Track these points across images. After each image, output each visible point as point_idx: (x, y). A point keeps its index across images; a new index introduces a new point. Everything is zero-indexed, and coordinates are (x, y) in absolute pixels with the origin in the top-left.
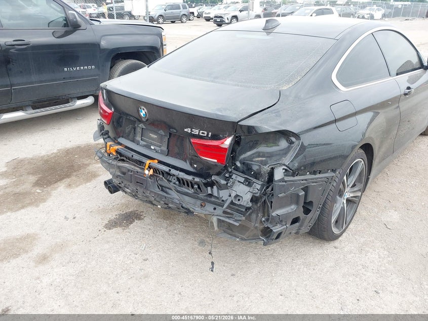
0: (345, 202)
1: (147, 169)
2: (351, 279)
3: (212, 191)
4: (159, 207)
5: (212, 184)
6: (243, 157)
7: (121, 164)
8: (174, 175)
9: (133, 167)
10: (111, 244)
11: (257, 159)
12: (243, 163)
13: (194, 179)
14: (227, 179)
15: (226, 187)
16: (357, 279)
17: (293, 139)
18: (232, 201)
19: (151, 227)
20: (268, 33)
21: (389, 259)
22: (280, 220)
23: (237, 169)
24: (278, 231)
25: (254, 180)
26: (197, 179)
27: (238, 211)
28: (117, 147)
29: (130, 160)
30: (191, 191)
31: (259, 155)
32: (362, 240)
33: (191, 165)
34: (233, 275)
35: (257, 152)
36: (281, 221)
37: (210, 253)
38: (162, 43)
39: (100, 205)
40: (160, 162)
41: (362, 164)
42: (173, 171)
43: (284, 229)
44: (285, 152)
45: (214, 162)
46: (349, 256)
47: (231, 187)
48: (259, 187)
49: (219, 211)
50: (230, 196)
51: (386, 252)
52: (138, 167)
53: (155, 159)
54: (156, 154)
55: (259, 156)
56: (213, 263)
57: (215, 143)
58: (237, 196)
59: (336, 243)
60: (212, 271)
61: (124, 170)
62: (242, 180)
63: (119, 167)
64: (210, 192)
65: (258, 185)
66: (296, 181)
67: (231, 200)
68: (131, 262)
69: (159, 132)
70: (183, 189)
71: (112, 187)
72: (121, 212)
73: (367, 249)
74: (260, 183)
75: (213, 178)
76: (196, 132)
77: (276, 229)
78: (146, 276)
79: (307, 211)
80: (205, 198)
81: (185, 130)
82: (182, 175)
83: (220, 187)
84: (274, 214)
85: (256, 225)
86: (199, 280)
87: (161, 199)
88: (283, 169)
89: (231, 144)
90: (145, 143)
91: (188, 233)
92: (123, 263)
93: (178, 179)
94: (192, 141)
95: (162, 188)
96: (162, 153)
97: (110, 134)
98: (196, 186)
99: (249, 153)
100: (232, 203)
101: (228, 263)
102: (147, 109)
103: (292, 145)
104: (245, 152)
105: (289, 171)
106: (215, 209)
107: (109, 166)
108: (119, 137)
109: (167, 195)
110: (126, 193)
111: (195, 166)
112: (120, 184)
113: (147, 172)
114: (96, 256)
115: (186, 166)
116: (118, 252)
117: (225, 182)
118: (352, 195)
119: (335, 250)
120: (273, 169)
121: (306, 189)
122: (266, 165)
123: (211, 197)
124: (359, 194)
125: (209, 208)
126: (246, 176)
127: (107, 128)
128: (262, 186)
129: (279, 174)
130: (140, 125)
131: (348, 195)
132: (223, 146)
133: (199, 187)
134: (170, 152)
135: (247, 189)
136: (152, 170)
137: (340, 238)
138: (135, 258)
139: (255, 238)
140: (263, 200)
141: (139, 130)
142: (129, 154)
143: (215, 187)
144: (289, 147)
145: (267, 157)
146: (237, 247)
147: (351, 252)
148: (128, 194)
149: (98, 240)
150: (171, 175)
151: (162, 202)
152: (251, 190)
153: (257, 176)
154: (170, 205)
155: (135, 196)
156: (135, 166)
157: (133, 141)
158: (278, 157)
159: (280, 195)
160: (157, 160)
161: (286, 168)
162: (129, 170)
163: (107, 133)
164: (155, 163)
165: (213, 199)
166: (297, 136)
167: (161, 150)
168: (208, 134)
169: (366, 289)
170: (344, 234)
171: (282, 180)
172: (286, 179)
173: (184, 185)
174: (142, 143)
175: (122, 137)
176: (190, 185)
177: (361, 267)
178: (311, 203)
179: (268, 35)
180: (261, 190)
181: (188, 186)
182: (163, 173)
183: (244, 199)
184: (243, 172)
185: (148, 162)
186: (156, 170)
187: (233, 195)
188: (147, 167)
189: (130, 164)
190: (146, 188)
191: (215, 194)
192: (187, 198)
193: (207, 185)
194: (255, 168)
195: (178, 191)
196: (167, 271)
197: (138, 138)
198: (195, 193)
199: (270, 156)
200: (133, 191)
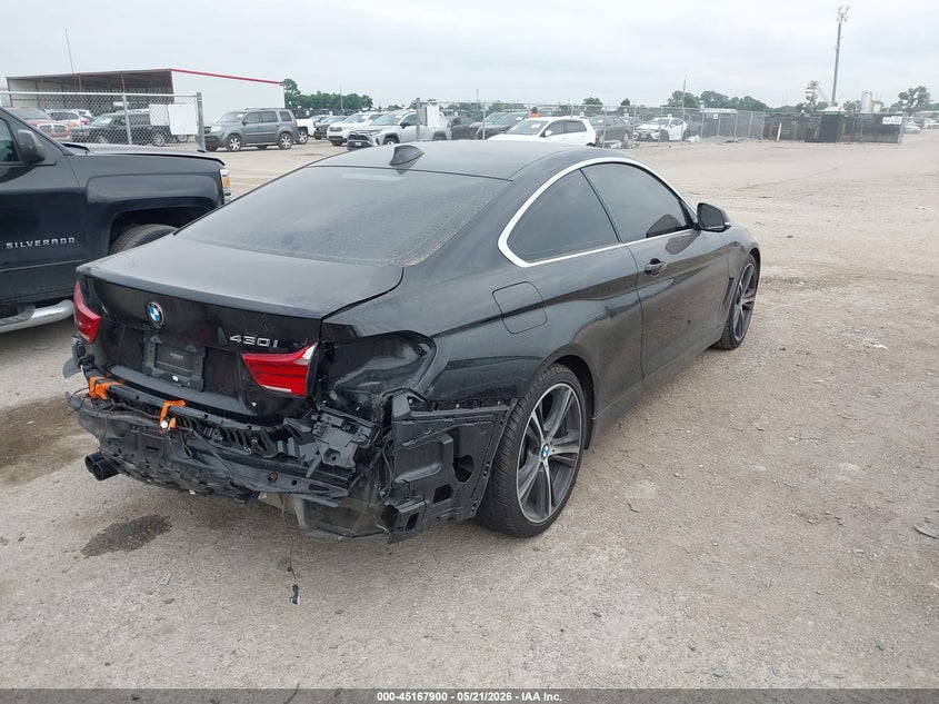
0: (546, 462)
1: (165, 419)
2: (555, 598)
3: (285, 447)
4: (192, 493)
5: (284, 435)
6: (339, 382)
7: (117, 416)
8: (214, 426)
9: (139, 419)
10: (99, 581)
11: (365, 385)
12: (341, 393)
13: (250, 428)
14: (312, 424)
15: (310, 438)
16: (566, 598)
17: (425, 347)
18: (322, 463)
19: (185, 544)
20: (401, 171)
21: (626, 561)
22: (411, 491)
23: (331, 404)
24: (408, 513)
25: (361, 421)
26: (255, 428)
27: (335, 482)
28: (107, 385)
29: (133, 405)
30: (246, 452)
31: (369, 376)
32: (585, 533)
33: (247, 404)
34: (339, 612)
35: (366, 372)
36: (414, 493)
37: (289, 569)
38: (221, 192)
39: (80, 512)
40: (190, 404)
41: (570, 394)
42: (212, 418)
43: (420, 508)
44: (412, 369)
45: (288, 393)
46: (558, 562)
47: (320, 436)
48: (368, 432)
49: (303, 485)
50: (318, 453)
51: (623, 550)
52: (150, 418)
53: (180, 399)
54: (183, 390)
55: (369, 380)
56: (296, 588)
57: (286, 358)
58: (330, 451)
59: (538, 542)
60: (295, 602)
61: (124, 427)
62: (339, 422)
63: (113, 423)
64: (281, 449)
65: (366, 430)
66: (434, 418)
67: (319, 461)
68: (139, 607)
69: (187, 349)
70: (232, 449)
71: (102, 467)
72: (123, 521)
73: (591, 548)
74: (371, 424)
75: (285, 423)
76: (250, 340)
77: (406, 508)
78: (169, 630)
79: (463, 475)
80: (275, 462)
81: (232, 339)
82: (228, 423)
83: (301, 439)
84: (399, 480)
85: (372, 504)
86: (274, 627)
87: (192, 474)
88: (409, 398)
89: (313, 358)
90: (162, 372)
91: (258, 549)
92: (121, 612)
93: (223, 432)
94: (244, 357)
95: (195, 453)
96: (193, 386)
97: (97, 362)
98: (254, 441)
99: (351, 376)
100: (322, 466)
101: (331, 593)
102: (162, 306)
103: (424, 357)
104: (344, 374)
105: (419, 401)
106: (294, 483)
107: (93, 423)
108: (114, 365)
109: (203, 465)
110: (129, 474)
111: (254, 404)
112: (115, 455)
113: (164, 425)
114: (66, 604)
115: (236, 406)
116: (113, 593)
117: (309, 429)
118: (559, 451)
119: (534, 554)
120: (391, 398)
121: (454, 433)
122: (379, 393)
123: (285, 461)
124: (576, 450)
125: (284, 482)
126: (346, 415)
127: (91, 350)
128: (375, 429)
129: (401, 407)
130: (152, 339)
131: (549, 449)
132: (300, 363)
133: (260, 443)
134: (208, 384)
135: (349, 437)
136: (173, 421)
137: (546, 534)
138: (149, 600)
139: (370, 531)
140: (378, 455)
141: (150, 349)
142: (132, 394)
143: (291, 440)
144: (418, 360)
145: (382, 379)
146: (352, 564)
147: (562, 554)
148: (133, 476)
149: (70, 576)
150: (209, 427)
151: (195, 480)
152: (355, 438)
153: (366, 413)
154: (211, 484)
155: (145, 477)
156: (144, 417)
157: (140, 369)
158: (401, 379)
159: (405, 444)
160: (185, 401)
161: (414, 396)
162: (131, 425)
163: (90, 360)
164: (180, 407)
165: (289, 464)
166: (429, 341)
167: (191, 382)
168: (272, 343)
169: (578, 612)
170: (554, 527)
171: (407, 418)
172: (414, 414)
173: (234, 441)
174: (156, 371)
175: (120, 364)
176: (244, 440)
177: (576, 578)
178: (468, 459)
179: (401, 173)
180: (372, 436)
181: (241, 443)
182: (195, 423)
183: (342, 456)
184: (342, 409)
185: (166, 405)
186: (181, 420)
187: (323, 450)
188: (163, 414)
189: (134, 413)
190: (165, 457)
191: (292, 452)
192: (242, 469)
193: (275, 437)
194: (363, 399)
195: (225, 457)
196: (212, 617)
197: (149, 364)
198: (254, 454)
199: (388, 376)
200: (140, 466)
